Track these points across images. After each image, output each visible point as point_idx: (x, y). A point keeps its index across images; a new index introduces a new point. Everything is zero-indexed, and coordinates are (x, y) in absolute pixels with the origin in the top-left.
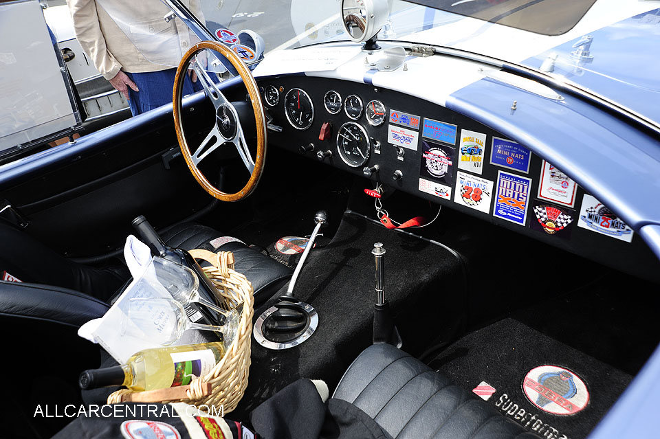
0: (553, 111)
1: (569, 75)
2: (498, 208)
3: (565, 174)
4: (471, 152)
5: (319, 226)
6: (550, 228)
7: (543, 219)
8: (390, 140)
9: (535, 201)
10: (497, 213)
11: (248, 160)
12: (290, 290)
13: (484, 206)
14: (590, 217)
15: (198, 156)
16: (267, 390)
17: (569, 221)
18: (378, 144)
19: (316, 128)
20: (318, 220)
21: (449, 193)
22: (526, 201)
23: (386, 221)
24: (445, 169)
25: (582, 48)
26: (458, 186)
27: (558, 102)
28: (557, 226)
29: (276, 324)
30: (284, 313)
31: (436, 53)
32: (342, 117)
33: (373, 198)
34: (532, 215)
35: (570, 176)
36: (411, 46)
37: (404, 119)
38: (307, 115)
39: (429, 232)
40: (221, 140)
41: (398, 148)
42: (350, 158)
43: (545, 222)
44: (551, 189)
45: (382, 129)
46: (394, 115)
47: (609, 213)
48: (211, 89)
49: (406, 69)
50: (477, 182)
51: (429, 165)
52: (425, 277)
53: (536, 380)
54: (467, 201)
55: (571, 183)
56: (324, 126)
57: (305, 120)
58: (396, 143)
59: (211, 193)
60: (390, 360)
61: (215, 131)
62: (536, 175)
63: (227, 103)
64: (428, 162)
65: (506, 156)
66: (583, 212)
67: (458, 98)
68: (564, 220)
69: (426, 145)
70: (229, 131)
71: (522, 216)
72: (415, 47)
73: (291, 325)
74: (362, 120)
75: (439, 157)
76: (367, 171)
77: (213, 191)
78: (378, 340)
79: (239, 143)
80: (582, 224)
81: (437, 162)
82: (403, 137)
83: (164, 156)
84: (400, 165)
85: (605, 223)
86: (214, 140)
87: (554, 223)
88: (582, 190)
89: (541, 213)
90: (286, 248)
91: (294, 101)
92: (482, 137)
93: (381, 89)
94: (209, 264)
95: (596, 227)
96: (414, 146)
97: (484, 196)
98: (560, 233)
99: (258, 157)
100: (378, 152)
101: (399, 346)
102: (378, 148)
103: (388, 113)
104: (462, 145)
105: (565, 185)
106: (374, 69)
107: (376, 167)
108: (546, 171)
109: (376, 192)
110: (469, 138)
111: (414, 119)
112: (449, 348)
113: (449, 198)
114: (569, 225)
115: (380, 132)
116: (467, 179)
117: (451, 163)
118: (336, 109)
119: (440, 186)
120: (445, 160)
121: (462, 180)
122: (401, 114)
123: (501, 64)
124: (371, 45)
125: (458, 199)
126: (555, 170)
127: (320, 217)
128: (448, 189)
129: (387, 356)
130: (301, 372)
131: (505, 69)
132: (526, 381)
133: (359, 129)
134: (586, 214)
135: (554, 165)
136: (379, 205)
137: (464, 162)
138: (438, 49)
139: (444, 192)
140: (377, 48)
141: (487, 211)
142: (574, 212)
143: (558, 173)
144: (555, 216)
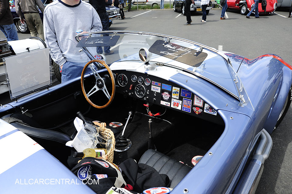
0: (196, 82)
1: (200, 73)
2: (183, 108)
3: (200, 98)
4: (175, 93)
5: (130, 115)
6: (197, 113)
7: (195, 111)
8: (152, 90)
9: (193, 106)
10: (183, 110)
11: (108, 96)
12: (123, 134)
13: (179, 108)
14: (207, 109)
15: (89, 94)
16: (119, 162)
17: (202, 111)
18: (148, 91)
19: (128, 86)
20: (129, 114)
21: (170, 104)
22: (191, 106)
23: (150, 114)
24: (168, 98)
25: (203, 65)
26: (172, 103)
27: (198, 80)
28: (199, 112)
29: (119, 144)
30: (121, 141)
31: (164, 65)
32: (137, 83)
33: (146, 107)
34: (192, 110)
35: (201, 99)
36: (157, 63)
37: (156, 84)
38: (125, 82)
39: (163, 117)
40: (98, 89)
41: (155, 92)
42: (139, 95)
43: (196, 111)
44: (197, 102)
45: (149, 86)
46: (153, 82)
47: (211, 108)
48: (95, 73)
49: (157, 70)
50: (177, 101)
51: (163, 97)
52: (162, 130)
53: (195, 160)
54: (175, 106)
55: (202, 100)
56: (131, 86)
57: (124, 84)
58: (154, 91)
59: (94, 106)
60: (154, 153)
61: (96, 87)
62: (193, 99)
63: (101, 78)
64: (163, 96)
65: (185, 94)
66: (205, 108)
67: (172, 78)
68: (200, 111)
69: (162, 91)
70: (100, 86)
71: (190, 110)
72: (158, 63)
73: (124, 144)
74: (143, 84)
75: (167, 94)
76: (145, 99)
77: (94, 105)
78: (150, 148)
79: (104, 90)
80: (205, 111)
81: (166, 96)
82: (156, 89)
83: (74, 94)
84: (155, 97)
85: (210, 111)
86: (95, 89)
87: (198, 111)
88: (205, 102)
89: (195, 109)
90: (113, 125)
91: (121, 78)
92: (179, 89)
93: (149, 75)
94: (99, 127)
95: (208, 112)
96: (159, 91)
97: (179, 105)
98: (200, 114)
99: (112, 94)
100: (148, 93)
101: (156, 150)
102: (148, 92)
103: (151, 82)
104: (173, 91)
105: (200, 101)
106: (147, 70)
107: (147, 97)
108: (196, 98)
109: (147, 105)
110: (175, 89)
111: (159, 84)
112: (169, 153)
113: (169, 106)
114: (202, 112)
115: (149, 87)
116: (174, 100)
117: (170, 96)
118: (135, 80)
119: (167, 103)
120: (168, 95)
121: (173, 101)
122: (155, 82)
123: (182, 69)
124: (147, 63)
125: (172, 106)
126: (198, 97)
127: (130, 113)
128: (169, 103)
129: (153, 152)
130: (128, 157)
131: (183, 71)
132: (192, 160)
133: (142, 86)
134: (206, 109)
135: (197, 96)
136: (148, 109)
137: (174, 96)
138: (165, 64)
139: (168, 104)
140: (149, 64)
141: (180, 109)
142: (203, 108)
143: (198, 98)
144: (198, 110)
